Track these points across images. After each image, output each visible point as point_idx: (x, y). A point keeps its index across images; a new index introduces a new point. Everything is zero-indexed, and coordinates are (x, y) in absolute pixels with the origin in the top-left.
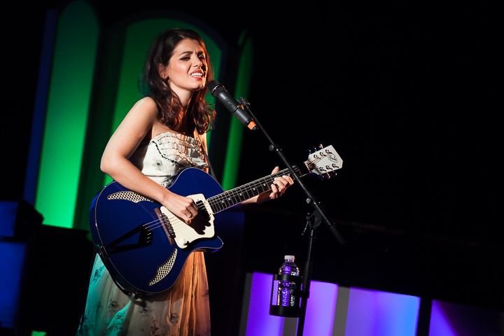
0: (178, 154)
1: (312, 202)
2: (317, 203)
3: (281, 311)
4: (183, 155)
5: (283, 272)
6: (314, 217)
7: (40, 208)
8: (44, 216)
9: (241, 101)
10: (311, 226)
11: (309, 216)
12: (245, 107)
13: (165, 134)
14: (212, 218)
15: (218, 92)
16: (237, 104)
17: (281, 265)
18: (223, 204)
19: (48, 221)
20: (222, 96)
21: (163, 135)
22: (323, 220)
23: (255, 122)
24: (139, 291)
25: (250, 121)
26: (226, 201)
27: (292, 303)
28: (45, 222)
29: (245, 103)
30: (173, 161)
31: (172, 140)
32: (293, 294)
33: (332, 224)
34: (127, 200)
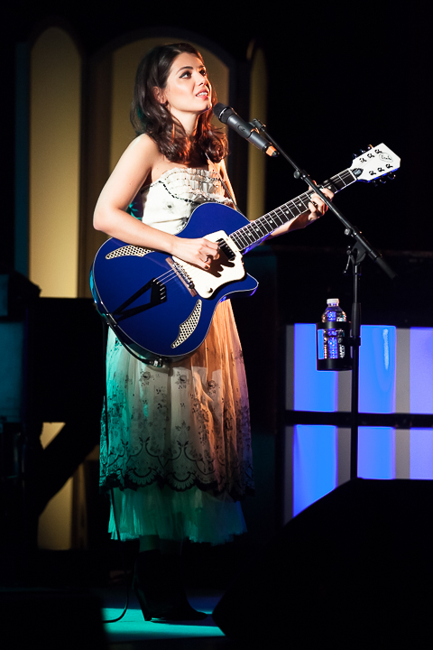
0: (191, 191)
1: (351, 232)
2: (358, 233)
3: (330, 364)
4: (198, 192)
5: (327, 318)
6: (356, 250)
7: (35, 278)
8: (41, 287)
9: (254, 124)
10: (353, 262)
11: (350, 249)
12: (260, 130)
13: (172, 171)
14: (239, 256)
15: (226, 116)
16: (250, 127)
17: (324, 311)
18: (251, 237)
19: (46, 293)
20: (232, 120)
21: (169, 172)
22: (367, 252)
23: (274, 147)
24: (162, 357)
25: (268, 145)
26: (253, 233)
27: (342, 354)
28: (43, 295)
29: (259, 125)
30: (186, 200)
31: (182, 176)
32: (342, 344)
33: (378, 256)
34: (130, 256)
